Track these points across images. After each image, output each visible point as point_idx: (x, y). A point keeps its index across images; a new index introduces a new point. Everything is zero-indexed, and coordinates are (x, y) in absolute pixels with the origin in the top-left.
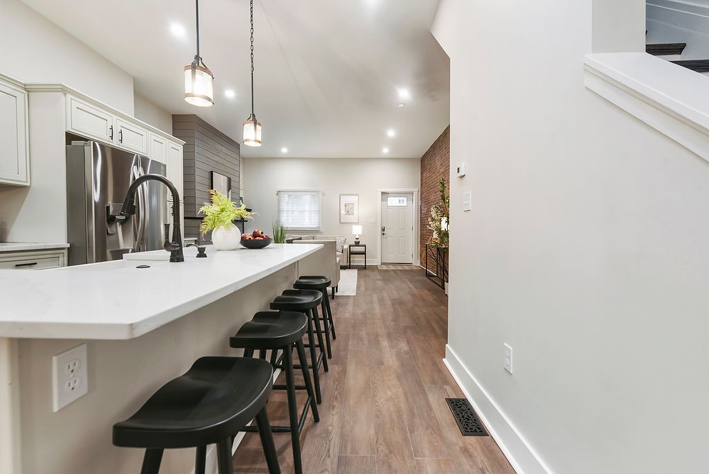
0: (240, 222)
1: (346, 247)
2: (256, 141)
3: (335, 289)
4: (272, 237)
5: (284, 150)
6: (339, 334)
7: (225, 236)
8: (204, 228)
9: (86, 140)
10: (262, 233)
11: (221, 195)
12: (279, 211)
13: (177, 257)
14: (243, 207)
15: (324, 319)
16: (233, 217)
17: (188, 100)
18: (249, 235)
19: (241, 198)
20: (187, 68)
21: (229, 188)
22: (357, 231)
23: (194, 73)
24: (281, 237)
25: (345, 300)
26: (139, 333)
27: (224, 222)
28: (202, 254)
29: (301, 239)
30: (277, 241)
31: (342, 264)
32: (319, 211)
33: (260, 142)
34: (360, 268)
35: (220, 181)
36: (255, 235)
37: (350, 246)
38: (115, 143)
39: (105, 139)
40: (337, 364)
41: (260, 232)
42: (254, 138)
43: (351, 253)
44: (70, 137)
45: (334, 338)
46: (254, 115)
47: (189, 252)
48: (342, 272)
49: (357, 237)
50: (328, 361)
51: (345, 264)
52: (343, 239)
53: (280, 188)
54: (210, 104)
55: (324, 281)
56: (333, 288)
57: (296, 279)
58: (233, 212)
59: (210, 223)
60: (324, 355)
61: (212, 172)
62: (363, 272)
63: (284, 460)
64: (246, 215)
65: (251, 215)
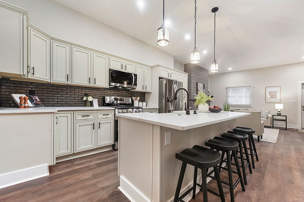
0: (208, 102)
1: (270, 116)
2: (216, 70)
3: (260, 137)
4: (222, 108)
5: (230, 69)
6: (261, 160)
7: (203, 107)
8: (196, 104)
9: (163, 78)
10: (218, 106)
11: (201, 91)
12: (227, 97)
13: (188, 113)
14: (210, 96)
15: (250, 149)
16: (206, 100)
17: (192, 63)
18: (212, 107)
19: (209, 92)
20: (192, 52)
21: (204, 88)
22: (279, 107)
23: (194, 54)
24: (227, 108)
25: (267, 144)
26: (185, 129)
27: (203, 102)
28: (195, 113)
29: (239, 110)
30: (225, 110)
31: (265, 125)
32: (250, 97)
33: (217, 70)
34: (281, 129)
35: (200, 86)
36: (215, 107)
37: (273, 116)
38: (169, 78)
39: (167, 77)
40: (258, 172)
41: (217, 106)
42: (215, 69)
43: (274, 120)
44: (160, 78)
45: (257, 160)
46: (215, 60)
47: (192, 112)
48: (265, 129)
49: (279, 110)
50: (252, 169)
51: (269, 125)
52: (267, 111)
53: (227, 86)
54: (199, 62)
55: (250, 130)
56: (259, 137)
57: (235, 127)
58: (206, 98)
59: (197, 102)
60: (250, 164)
61: (197, 83)
62: (283, 132)
63: (226, 197)
64: (211, 99)
65: (213, 100)
